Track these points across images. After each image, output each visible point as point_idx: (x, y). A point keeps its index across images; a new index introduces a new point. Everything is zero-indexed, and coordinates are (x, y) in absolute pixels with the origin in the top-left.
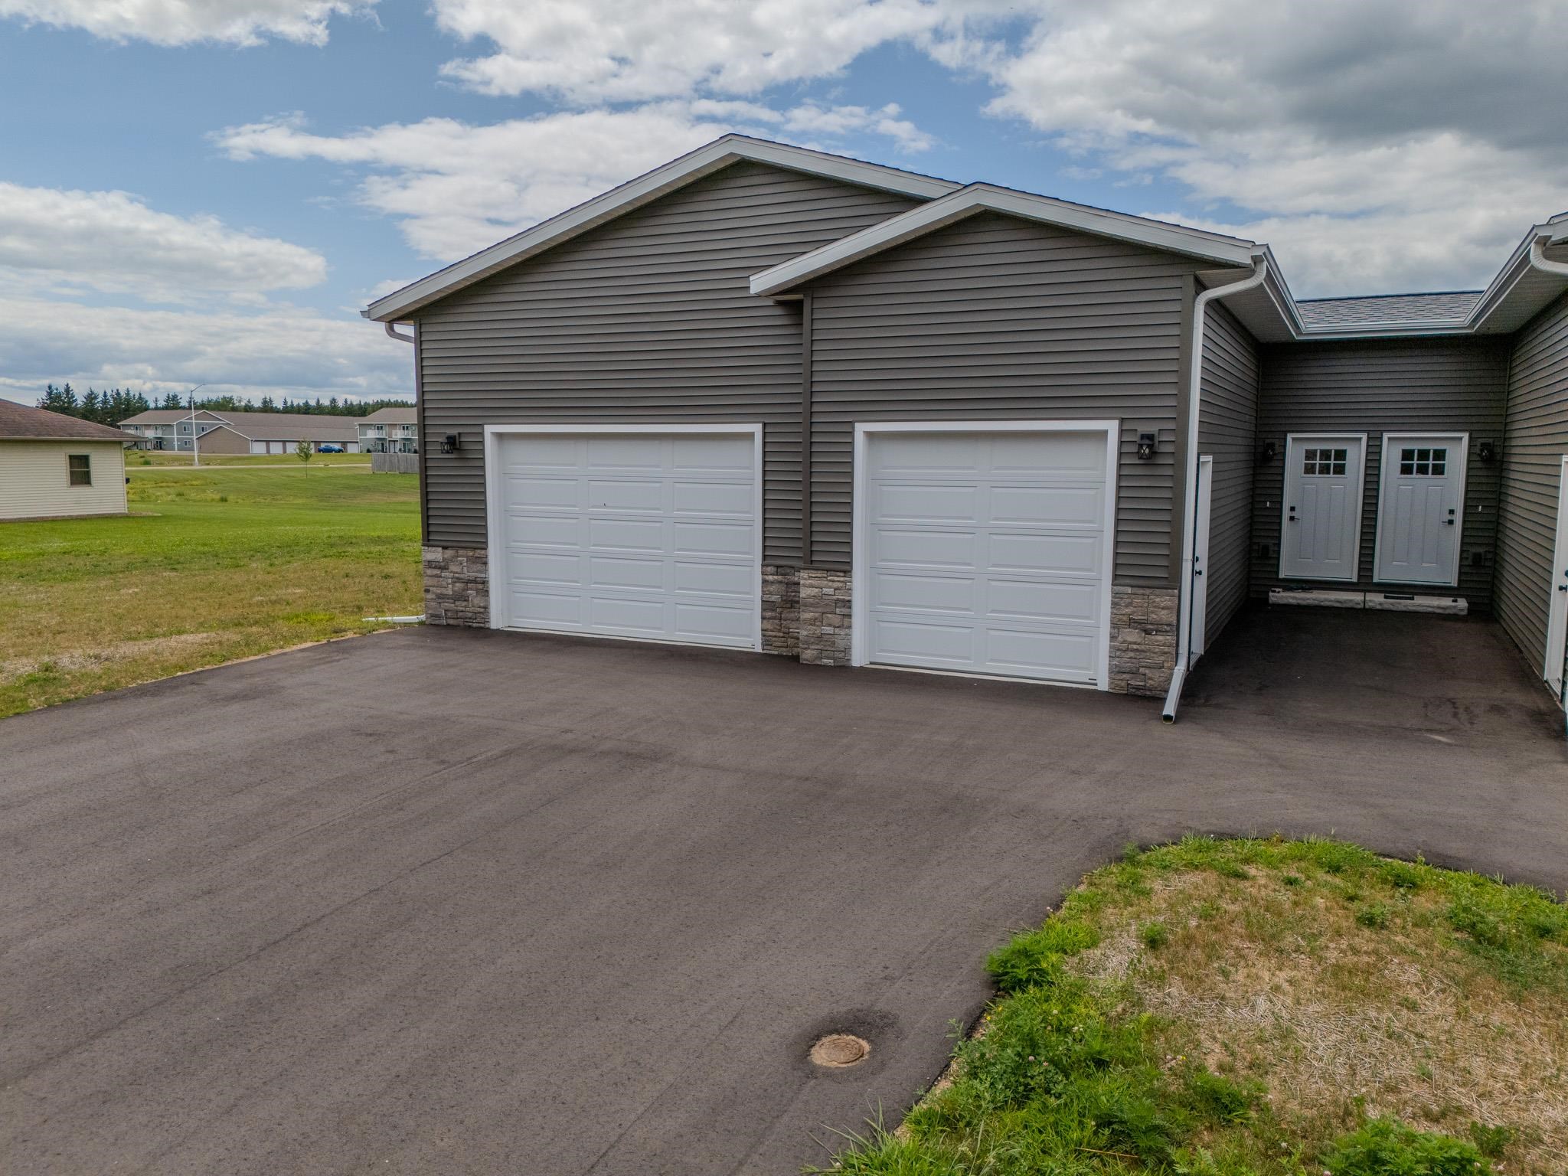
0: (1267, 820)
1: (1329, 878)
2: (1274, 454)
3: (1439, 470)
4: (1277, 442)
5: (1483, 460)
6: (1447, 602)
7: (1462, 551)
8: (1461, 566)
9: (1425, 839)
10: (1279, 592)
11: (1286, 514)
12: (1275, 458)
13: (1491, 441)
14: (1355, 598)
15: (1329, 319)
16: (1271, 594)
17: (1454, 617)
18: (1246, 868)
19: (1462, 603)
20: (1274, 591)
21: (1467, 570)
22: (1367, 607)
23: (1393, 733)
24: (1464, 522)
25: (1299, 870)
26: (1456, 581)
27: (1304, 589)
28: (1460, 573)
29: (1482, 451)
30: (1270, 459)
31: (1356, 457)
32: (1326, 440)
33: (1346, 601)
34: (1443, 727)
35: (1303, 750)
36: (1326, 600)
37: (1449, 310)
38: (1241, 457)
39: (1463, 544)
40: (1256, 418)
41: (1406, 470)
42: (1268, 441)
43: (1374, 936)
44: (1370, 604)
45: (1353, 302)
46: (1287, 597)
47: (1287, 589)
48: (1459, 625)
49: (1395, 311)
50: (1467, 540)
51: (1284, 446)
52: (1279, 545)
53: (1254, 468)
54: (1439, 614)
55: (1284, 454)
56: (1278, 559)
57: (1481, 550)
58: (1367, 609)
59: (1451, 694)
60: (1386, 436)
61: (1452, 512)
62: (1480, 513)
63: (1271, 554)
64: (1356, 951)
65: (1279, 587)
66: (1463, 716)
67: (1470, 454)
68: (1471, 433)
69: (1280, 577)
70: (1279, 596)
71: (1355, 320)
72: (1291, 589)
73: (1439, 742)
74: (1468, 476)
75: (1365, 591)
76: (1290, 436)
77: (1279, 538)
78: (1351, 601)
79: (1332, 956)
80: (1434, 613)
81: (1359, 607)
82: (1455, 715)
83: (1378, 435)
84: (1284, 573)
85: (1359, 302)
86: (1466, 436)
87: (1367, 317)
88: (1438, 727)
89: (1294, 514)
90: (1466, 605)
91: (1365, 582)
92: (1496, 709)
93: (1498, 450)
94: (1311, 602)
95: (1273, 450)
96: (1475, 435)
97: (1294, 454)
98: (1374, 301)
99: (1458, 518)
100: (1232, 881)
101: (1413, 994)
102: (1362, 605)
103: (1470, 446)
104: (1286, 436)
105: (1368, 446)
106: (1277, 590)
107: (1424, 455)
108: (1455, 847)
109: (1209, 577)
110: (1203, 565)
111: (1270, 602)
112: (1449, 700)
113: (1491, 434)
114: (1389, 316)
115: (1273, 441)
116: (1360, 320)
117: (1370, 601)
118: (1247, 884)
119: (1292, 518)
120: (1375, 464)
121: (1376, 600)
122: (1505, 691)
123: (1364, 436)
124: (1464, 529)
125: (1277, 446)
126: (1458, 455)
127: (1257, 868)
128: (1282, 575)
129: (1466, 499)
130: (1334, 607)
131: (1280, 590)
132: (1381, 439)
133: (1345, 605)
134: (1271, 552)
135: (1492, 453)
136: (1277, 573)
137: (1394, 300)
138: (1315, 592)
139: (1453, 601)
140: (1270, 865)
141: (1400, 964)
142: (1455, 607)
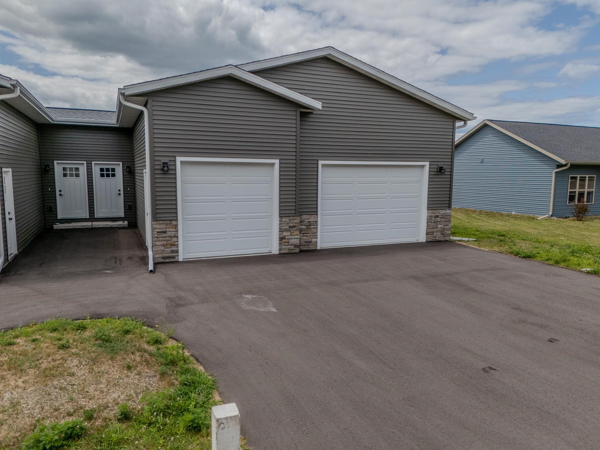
0: (31, 318)
1: (51, 334)
2: (50, 169)
3: (113, 175)
4: (50, 164)
5: (128, 172)
6: (121, 223)
7: (124, 204)
8: (125, 210)
9: (94, 310)
10: (58, 225)
11: (58, 193)
12: (50, 170)
13: (129, 165)
14: (89, 224)
15: (66, 116)
16: (54, 225)
17: (123, 228)
18: (15, 340)
19: (126, 223)
20: (56, 224)
21: (127, 211)
22: (93, 227)
23: (91, 273)
24: (124, 194)
25: (40, 335)
26: (124, 215)
27: (68, 223)
28: (125, 212)
29: (127, 168)
30: (48, 171)
31: (83, 170)
32: (70, 164)
33: (85, 226)
34: (110, 268)
35: (54, 286)
36: (77, 226)
37: (110, 117)
38: (35, 170)
39: (124, 202)
40: (40, 154)
41: (102, 175)
42: (46, 164)
43: (63, 353)
44: (94, 226)
45: (76, 111)
46: (61, 226)
47: (61, 223)
48: (125, 231)
49: (91, 116)
50: (126, 200)
51: (54, 166)
52: (56, 206)
53: (41, 174)
54: (119, 227)
55: (54, 169)
56: (56, 211)
57: (130, 204)
58: (93, 228)
59: (116, 255)
60: (93, 163)
61: (120, 190)
62: (129, 191)
63: (53, 209)
64: (54, 360)
65: (58, 222)
66: (118, 263)
67: (123, 170)
68: (123, 162)
69: (58, 218)
70: (58, 226)
71: (75, 117)
72: (63, 223)
73: (108, 273)
74: (123, 178)
75: (92, 221)
76: (55, 162)
77: (56, 203)
78: (87, 225)
79: (44, 366)
80: (117, 227)
81: (90, 227)
82: (116, 262)
83: (90, 162)
84: (59, 217)
85: (78, 111)
86: (121, 163)
87: (80, 117)
88: (108, 267)
89: (61, 193)
90: (127, 223)
91: (92, 218)
92: (130, 258)
93: (132, 168)
94: (71, 227)
95: (49, 167)
96: (124, 163)
97: (58, 168)
98: (84, 111)
99: (122, 192)
100: (8, 347)
101: (74, 370)
102: (91, 226)
103: (123, 167)
104: (54, 162)
105: (87, 166)
106: (57, 224)
107: (108, 170)
108: (104, 310)
109: (16, 221)
110: (13, 216)
111: (54, 229)
112: (115, 258)
113: (129, 163)
114: (88, 117)
115: (49, 164)
116: (77, 117)
117: (94, 225)
118: (14, 347)
119: (60, 195)
120: (91, 173)
121: (96, 224)
122: (135, 251)
123: (85, 163)
124: (124, 196)
125: (50, 166)
126: (119, 170)
127: (21, 339)
128: (59, 218)
129: (124, 186)
130: (81, 228)
131: (59, 224)
132: (91, 164)
133: (84, 227)
134: (53, 208)
135: (130, 170)
136: (57, 217)
137: (91, 112)
138: (73, 223)
139: (123, 222)
140: (27, 336)
141: (71, 360)
142: (124, 224)
